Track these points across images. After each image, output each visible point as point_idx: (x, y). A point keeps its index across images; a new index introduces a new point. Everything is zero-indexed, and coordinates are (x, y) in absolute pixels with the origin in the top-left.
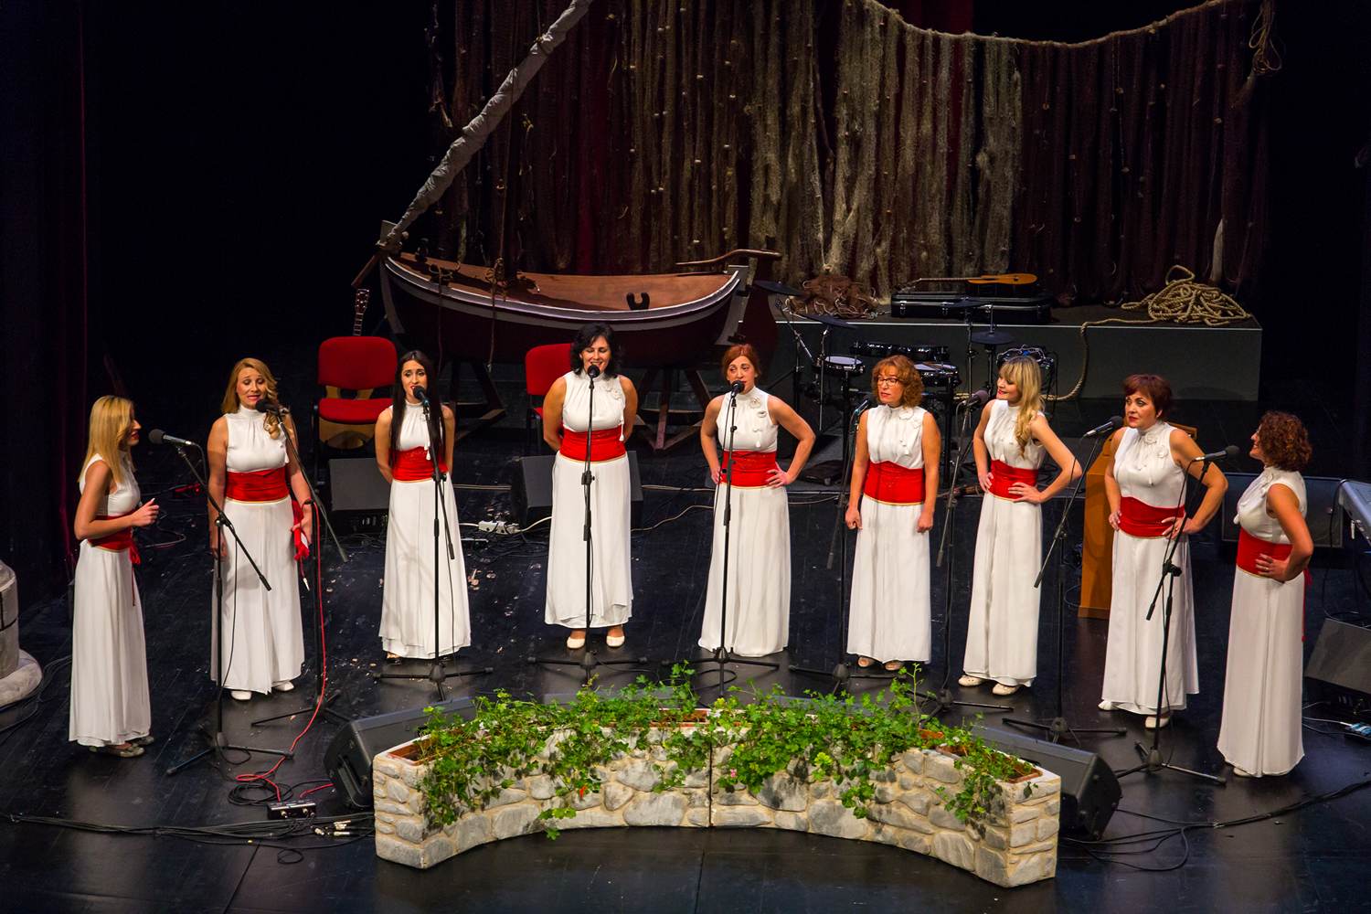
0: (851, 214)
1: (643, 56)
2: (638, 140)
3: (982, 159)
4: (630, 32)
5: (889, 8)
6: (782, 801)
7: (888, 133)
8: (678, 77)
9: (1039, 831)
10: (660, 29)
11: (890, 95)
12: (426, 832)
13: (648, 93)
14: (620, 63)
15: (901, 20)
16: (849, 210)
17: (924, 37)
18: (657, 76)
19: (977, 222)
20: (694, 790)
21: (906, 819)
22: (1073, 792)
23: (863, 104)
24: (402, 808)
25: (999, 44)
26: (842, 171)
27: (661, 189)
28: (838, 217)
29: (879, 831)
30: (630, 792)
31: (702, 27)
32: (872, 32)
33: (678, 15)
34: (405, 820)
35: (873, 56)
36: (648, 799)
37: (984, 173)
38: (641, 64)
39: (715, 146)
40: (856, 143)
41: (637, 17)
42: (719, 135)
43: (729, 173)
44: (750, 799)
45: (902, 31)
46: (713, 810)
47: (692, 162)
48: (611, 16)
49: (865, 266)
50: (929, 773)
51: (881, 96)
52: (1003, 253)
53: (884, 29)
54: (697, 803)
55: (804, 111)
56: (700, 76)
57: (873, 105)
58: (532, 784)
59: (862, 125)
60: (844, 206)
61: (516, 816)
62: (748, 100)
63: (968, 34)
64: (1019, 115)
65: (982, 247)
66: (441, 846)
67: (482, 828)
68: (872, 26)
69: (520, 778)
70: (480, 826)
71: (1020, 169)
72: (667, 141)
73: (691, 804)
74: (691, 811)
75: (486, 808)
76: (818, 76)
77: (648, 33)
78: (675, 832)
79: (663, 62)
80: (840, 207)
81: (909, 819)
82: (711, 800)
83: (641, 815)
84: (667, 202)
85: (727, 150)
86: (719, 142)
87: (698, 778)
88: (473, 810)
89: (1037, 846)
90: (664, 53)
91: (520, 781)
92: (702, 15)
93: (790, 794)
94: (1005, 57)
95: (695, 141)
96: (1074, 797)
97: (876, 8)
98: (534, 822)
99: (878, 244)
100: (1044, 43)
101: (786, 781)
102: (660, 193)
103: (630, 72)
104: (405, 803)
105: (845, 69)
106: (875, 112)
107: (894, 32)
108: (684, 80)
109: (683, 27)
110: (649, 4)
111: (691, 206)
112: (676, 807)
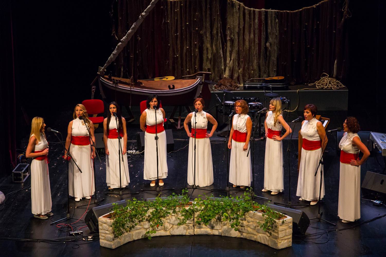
0: (231, 61)
1: (171, 18)
2: (171, 42)
3: (268, 44)
4: (167, 11)
5: (240, 2)
6: (214, 227)
7: (241, 38)
8: (181, 24)
9: (287, 233)
10: (176, 10)
11: (241, 27)
12: (114, 238)
13: (173, 29)
14: (165, 20)
15: (244, 6)
16: (231, 60)
17: (250, 10)
18: (176, 24)
19: (267, 62)
20: (189, 224)
21: (249, 231)
22: (296, 222)
23: (234, 30)
24: (107, 232)
25: (272, 12)
26: (229, 49)
27: (178, 55)
28: (228, 62)
29: (242, 235)
30: (171, 226)
31: (188, 9)
32: (236, 9)
33: (181, 6)
34: (108, 235)
35: (236, 16)
36: (176, 227)
37: (269, 48)
38: (171, 20)
40: (232, 41)
41: (169, 7)
42: (193, 40)
43: (197, 50)
44: (205, 226)
45: (244, 9)
46: (195, 230)
47: (186, 47)
48: (162, 7)
49: (236, 75)
50: (255, 218)
51: (239, 27)
52: (275, 70)
53: (239, 9)
54: (190, 228)
55: (217, 32)
56: (187, 23)
57: (237, 30)
58: (143, 224)
59: (234, 36)
60: (229, 59)
61: (139, 233)
62: (201, 30)
63: (263, 9)
64: (278, 32)
65: (269, 70)
66: (119, 242)
67: (130, 237)
68: (236, 8)
69: (140, 222)
70: (129, 236)
71: (279, 47)
72: (179, 42)
73: (189, 229)
74: (189, 230)
75: (131, 231)
76: (221, 22)
77: (173, 12)
78: (184, 236)
79: (177, 20)
80: (228, 59)
81: (250, 231)
82: (194, 227)
83: (175, 232)
84: (179, 59)
85: (196, 44)
86: (193, 42)
87: (190, 221)
88: (127, 232)
89: (286, 237)
90: (177, 17)
91: (140, 223)
92: (188, 6)
93: (217, 225)
94: (273, 15)
95: (187, 42)
96: (296, 223)
97: (237, 3)
98: (144, 235)
99: (239, 69)
100: (284, 11)
101: (215, 221)
102: (177, 57)
103: (168, 22)
104: (108, 230)
105: (228, 20)
106: (237, 32)
107: (242, 9)
108: (183, 25)
109: (182, 9)
110: (173, 3)
111: (186, 60)
112: (184, 229)
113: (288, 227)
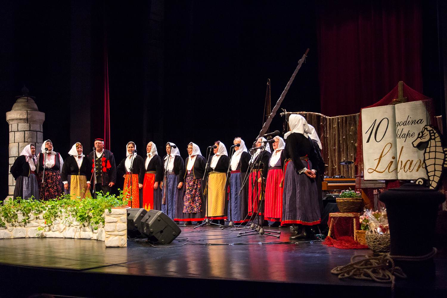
1: (330, 133)
2: (329, 155)
4: (326, 127)
8: (339, 138)
9: (117, 227)
10: (334, 126)
13: (332, 143)
14: (324, 135)
18: (334, 138)
20: (77, 226)
30: (64, 227)
31: (344, 125)
33: (338, 122)
36: (68, 229)
38: (329, 135)
39: (349, 155)
41: (328, 123)
42: (350, 152)
43: (353, 162)
46: (81, 233)
54: (77, 231)
56: (344, 137)
58: (40, 222)
62: (356, 142)
67: (24, 232)
69: (37, 219)
72: (336, 154)
74: (77, 233)
75: (25, 226)
77: (331, 128)
78: (73, 239)
79: (335, 135)
82: (80, 230)
83: (66, 234)
84: (337, 170)
85: (352, 156)
86: (350, 154)
88: (20, 226)
89: (116, 233)
90: (335, 132)
92: (344, 121)
95: (344, 154)
102: (335, 168)
103: (327, 137)
108: (341, 139)
109: (339, 125)
110: (331, 120)
111: (343, 171)
112: (73, 231)
113: (120, 220)
